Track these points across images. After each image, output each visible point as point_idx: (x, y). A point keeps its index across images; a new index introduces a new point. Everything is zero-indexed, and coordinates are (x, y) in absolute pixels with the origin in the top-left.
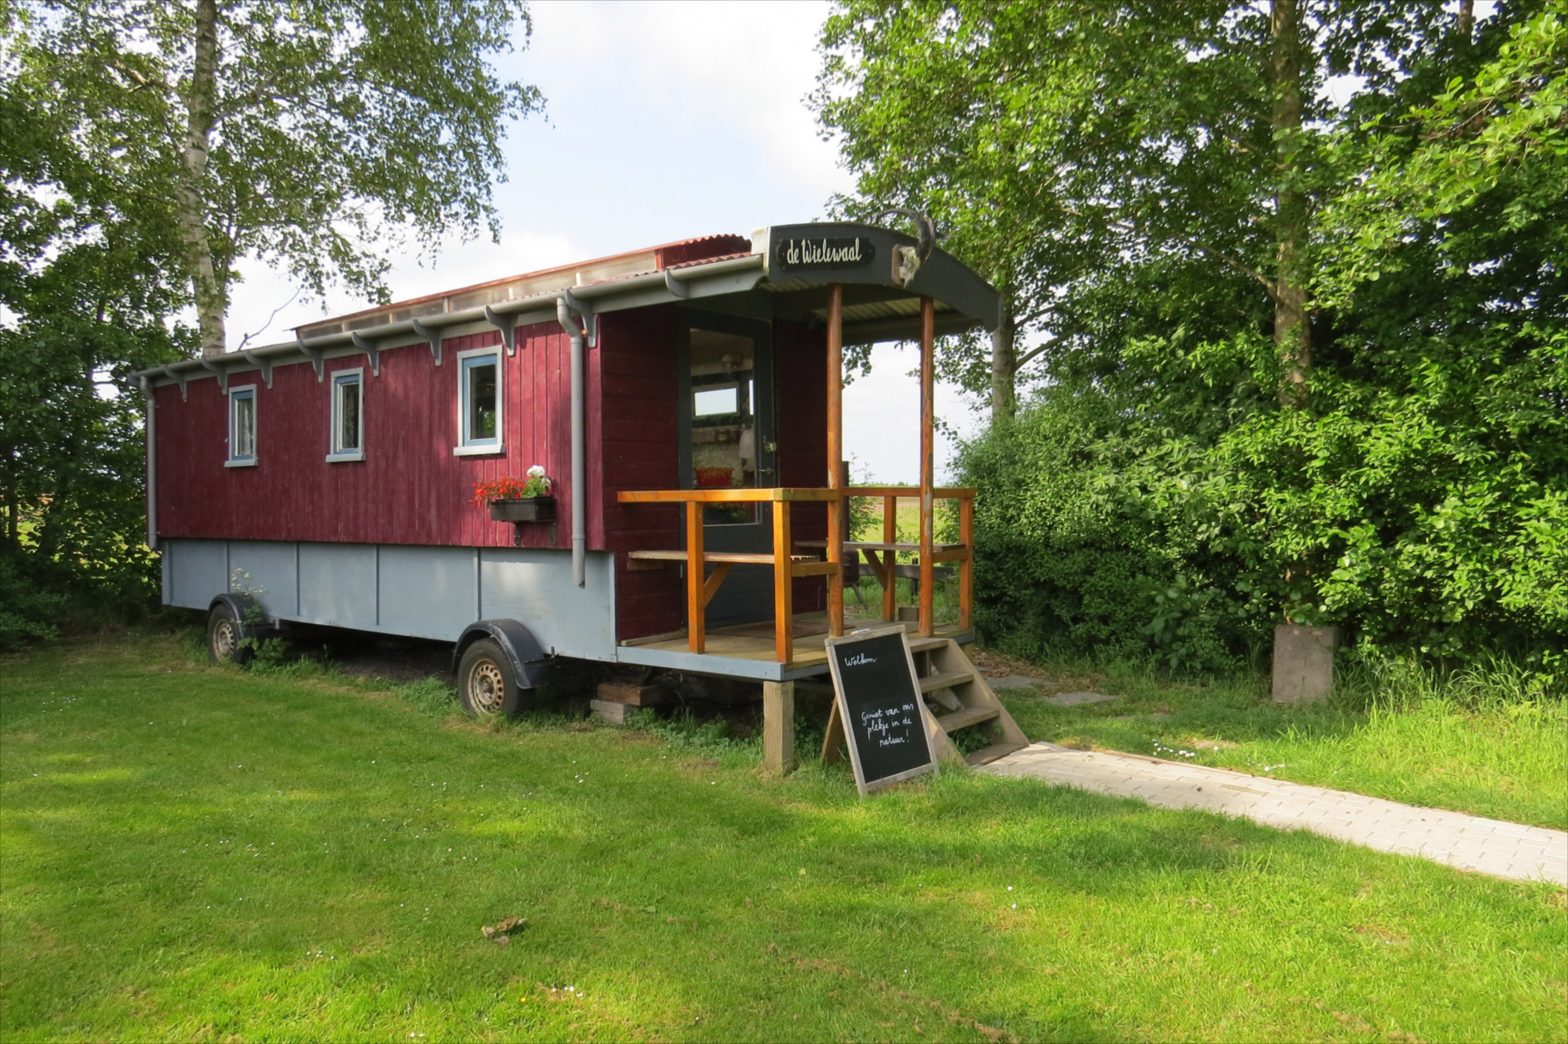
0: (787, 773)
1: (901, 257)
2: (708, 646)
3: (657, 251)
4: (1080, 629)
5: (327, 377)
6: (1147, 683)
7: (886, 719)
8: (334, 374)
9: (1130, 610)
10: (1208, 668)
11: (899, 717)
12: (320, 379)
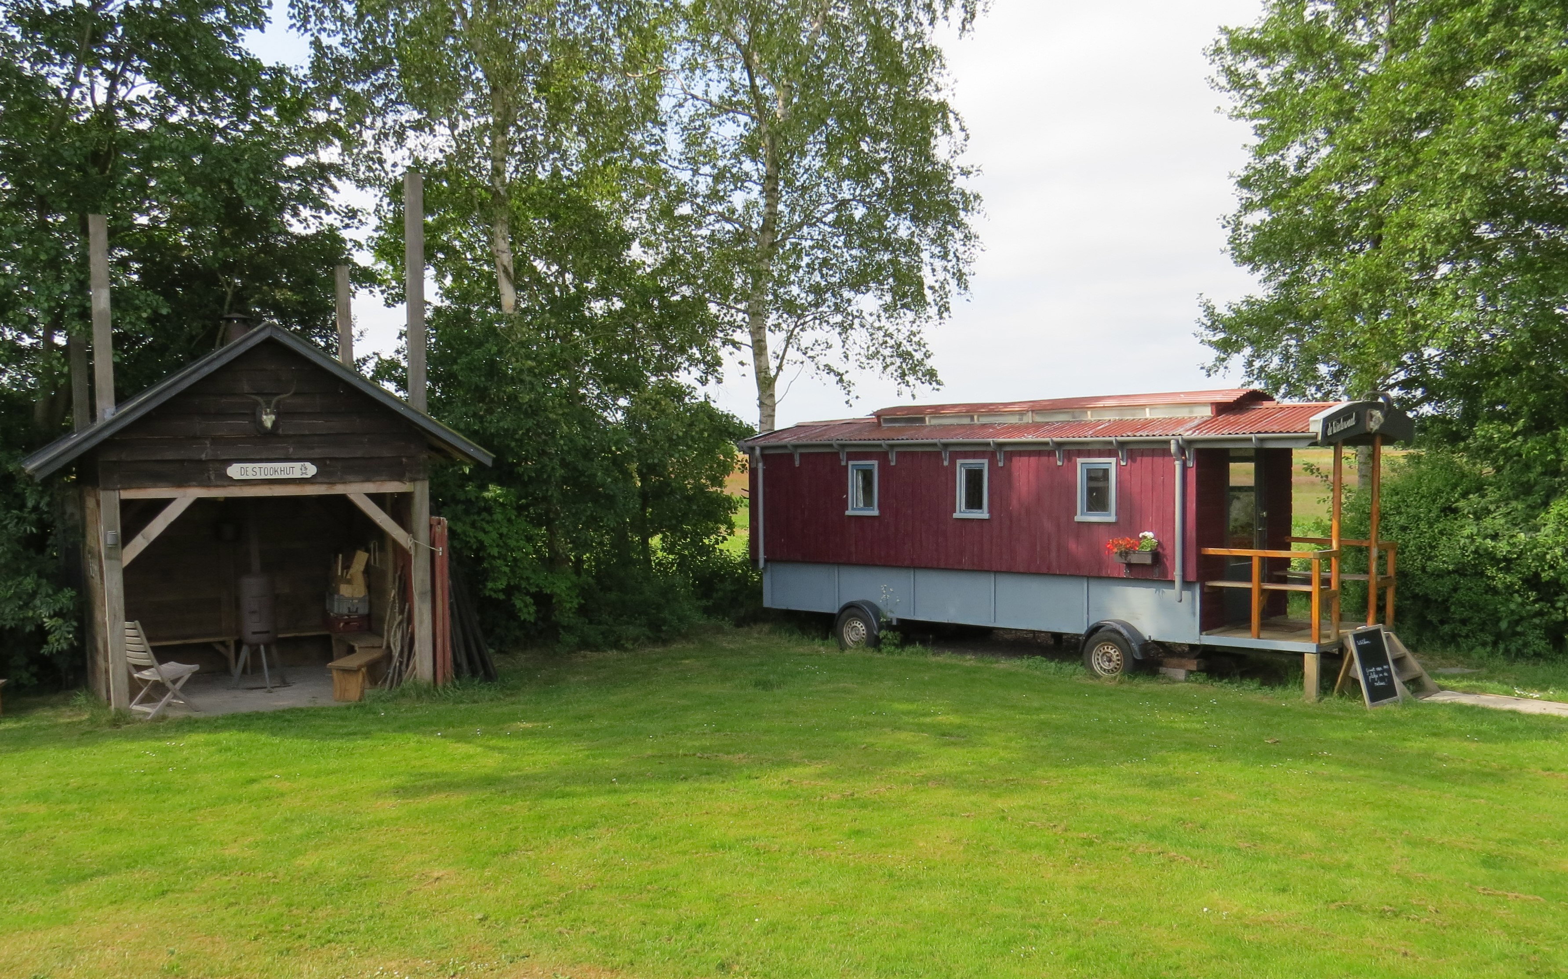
0: (1320, 701)
1: (1372, 416)
2: (1262, 636)
3: (1212, 404)
4: (1446, 628)
5: (953, 463)
6: (1500, 661)
7: (1377, 673)
8: (959, 462)
9: (1483, 616)
10: (1537, 655)
11: (1382, 672)
12: (946, 463)
